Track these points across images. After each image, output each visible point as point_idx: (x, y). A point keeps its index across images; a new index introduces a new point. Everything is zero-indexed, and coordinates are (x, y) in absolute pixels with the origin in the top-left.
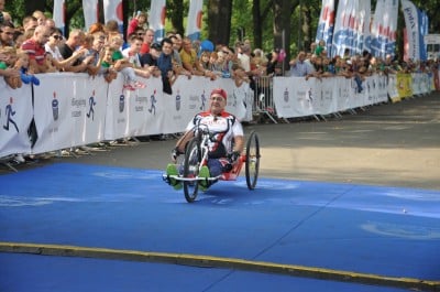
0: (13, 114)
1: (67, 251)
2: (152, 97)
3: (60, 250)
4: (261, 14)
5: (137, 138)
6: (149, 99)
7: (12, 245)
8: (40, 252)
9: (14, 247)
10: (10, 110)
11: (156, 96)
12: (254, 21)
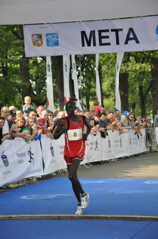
0: (33, 154)
1: (71, 217)
2: (96, 142)
3: (68, 217)
4: (144, 95)
5: (90, 163)
6: (95, 143)
7: (45, 215)
8: (59, 218)
9: (47, 217)
10: (31, 153)
11: (98, 141)
12: (140, 99)
